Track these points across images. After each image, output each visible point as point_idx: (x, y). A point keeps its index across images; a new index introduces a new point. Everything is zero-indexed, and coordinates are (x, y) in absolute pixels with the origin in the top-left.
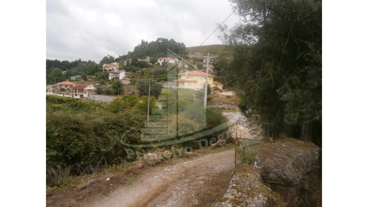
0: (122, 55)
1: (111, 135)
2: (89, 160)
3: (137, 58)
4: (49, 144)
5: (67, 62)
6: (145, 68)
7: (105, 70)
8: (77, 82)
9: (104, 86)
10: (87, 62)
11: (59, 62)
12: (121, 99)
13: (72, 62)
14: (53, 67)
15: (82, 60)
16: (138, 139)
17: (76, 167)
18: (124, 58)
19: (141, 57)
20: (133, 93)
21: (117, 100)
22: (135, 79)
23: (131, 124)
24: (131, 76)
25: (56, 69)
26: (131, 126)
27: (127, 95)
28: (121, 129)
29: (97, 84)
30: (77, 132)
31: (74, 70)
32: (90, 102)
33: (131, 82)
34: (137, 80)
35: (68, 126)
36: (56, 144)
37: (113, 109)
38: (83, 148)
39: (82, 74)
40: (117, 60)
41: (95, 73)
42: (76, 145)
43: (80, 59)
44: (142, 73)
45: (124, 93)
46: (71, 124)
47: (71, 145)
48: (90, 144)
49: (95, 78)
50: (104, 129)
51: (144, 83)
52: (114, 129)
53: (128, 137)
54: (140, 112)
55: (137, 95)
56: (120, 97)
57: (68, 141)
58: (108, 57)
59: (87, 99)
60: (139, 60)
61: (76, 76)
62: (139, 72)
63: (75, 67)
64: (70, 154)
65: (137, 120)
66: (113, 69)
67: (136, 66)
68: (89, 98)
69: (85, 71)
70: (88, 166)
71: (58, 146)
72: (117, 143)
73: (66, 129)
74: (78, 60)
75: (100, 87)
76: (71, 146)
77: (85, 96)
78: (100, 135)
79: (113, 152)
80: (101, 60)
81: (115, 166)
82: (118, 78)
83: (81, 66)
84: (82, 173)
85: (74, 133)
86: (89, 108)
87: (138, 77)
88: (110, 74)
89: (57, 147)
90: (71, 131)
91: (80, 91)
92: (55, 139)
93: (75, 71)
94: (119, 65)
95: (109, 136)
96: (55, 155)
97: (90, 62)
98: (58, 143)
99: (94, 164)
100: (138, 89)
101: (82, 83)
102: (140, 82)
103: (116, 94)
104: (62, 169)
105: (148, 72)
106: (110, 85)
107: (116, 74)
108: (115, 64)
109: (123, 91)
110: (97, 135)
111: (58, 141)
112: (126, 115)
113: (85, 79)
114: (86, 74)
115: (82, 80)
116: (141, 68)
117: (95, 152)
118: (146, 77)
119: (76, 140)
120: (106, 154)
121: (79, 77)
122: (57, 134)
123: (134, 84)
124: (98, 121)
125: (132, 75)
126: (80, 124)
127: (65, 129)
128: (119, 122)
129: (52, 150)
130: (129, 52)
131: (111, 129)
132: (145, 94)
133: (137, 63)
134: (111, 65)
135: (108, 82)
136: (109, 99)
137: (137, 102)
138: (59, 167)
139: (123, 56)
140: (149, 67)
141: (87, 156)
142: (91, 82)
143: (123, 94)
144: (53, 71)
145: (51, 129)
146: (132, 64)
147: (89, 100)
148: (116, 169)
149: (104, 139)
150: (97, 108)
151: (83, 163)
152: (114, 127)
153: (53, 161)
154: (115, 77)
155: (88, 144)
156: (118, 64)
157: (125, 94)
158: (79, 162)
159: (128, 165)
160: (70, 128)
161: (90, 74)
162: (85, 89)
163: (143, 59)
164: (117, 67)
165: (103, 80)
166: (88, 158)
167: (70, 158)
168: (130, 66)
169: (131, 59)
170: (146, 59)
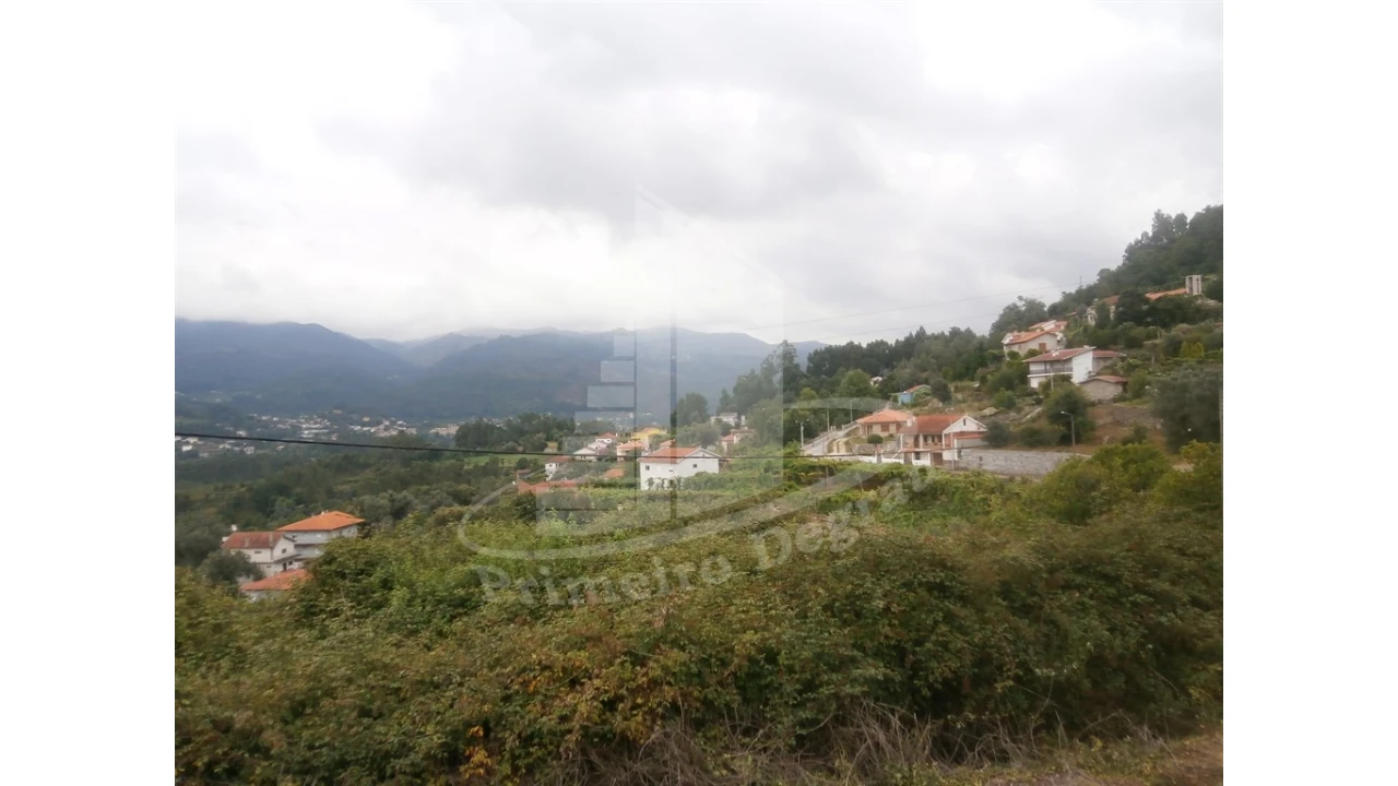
0: (1072, 290)
1: (1069, 612)
2: (991, 705)
3: (1140, 290)
4: (861, 638)
5: (882, 343)
6: (1184, 326)
7: (1014, 355)
8: (917, 410)
9: (1013, 414)
10: (947, 333)
11: (859, 347)
12: (1090, 462)
13: (897, 341)
14: (841, 369)
15: (929, 332)
16: (1193, 636)
17: (946, 727)
18: (1084, 297)
19: (1160, 282)
20: (1139, 435)
21: (1073, 467)
22: (1139, 374)
23: (1154, 567)
24: (1120, 364)
25: (851, 373)
26: (1156, 576)
27: (1110, 441)
28: (1112, 591)
29: (988, 411)
30: (945, 597)
31: (905, 371)
32: (966, 477)
33: (1125, 390)
34: (1149, 377)
35: (915, 577)
36: (882, 639)
37: (1058, 503)
38: (968, 660)
39: (932, 381)
40: (1056, 312)
41: (975, 370)
42: (945, 646)
43: (921, 328)
44: (1174, 348)
45: (1098, 433)
46: (921, 569)
47: (928, 645)
48: (992, 647)
49: (978, 389)
50: (1041, 587)
51: (1184, 388)
52: (1078, 588)
53: (1147, 627)
54: (1187, 515)
55: (1157, 441)
56: (1084, 454)
57: (918, 630)
58: (1020, 304)
59: (957, 469)
60: (1153, 296)
61: (912, 390)
62: (1155, 345)
63: (908, 359)
64: (926, 679)
65: (1182, 552)
66: (1043, 346)
67: (1139, 319)
68: (962, 465)
69: (940, 370)
70: (991, 731)
71: (888, 646)
72: (1096, 646)
73: (908, 585)
74: (914, 334)
75: (1001, 419)
76: (929, 650)
77: (947, 456)
78: (1026, 611)
79: (1087, 684)
80: (995, 318)
81: (1099, 743)
82: (1067, 378)
83: (928, 353)
84: (970, 755)
85: (934, 602)
86: (964, 501)
87: (1153, 366)
88: (1033, 368)
89: (885, 650)
90: (922, 592)
91: (930, 441)
92: (875, 622)
93: (908, 371)
94: (1068, 327)
95: (1063, 619)
96: (880, 677)
97: (955, 332)
98: (886, 637)
99: (1014, 727)
100: (1162, 413)
101: (935, 410)
102: (1164, 387)
103: (1064, 441)
104: (903, 731)
105: (1199, 340)
106: (1039, 409)
107: (1057, 366)
108: (1049, 326)
109: (1093, 429)
110: (1014, 611)
111: (887, 630)
112: (1125, 532)
113: (944, 395)
114: (945, 377)
115: (935, 400)
116: (1166, 326)
117: (1017, 679)
118: (1192, 361)
119: (944, 628)
120: (1060, 690)
121: (923, 391)
122: (881, 604)
123: (1139, 393)
124: (1015, 559)
125: (1123, 359)
126: (952, 569)
127: (904, 585)
128: (1100, 561)
129: (870, 661)
130: (1102, 271)
131: (1067, 587)
132: (1196, 435)
133: (1145, 307)
134: (1033, 335)
135: (1029, 400)
136: (1040, 464)
137: (1162, 472)
138: (895, 722)
139: (1079, 292)
140: (1203, 319)
141: (984, 691)
142: (963, 405)
143: (1092, 441)
144: (844, 381)
145: (861, 586)
146: (1121, 318)
147: (965, 469)
148: (1108, 758)
149: (1044, 629)
150: (995, 500)
151: (972, 717)
152: (1079, 579)
153: (877, 699)
154: (1056, 378)
155: (984, 646)
156: (1063, 325)
157: (1100, 438)
158: (959, 710)
159: (1162, 749)
160: (921, 584)
161: (959, 377)
162: (945, 432)
163: (1169, 289)
164: (1060, 336)
165: (1010, 393)
166: (988, 698)
167: (926, 692)
168: (1114, 327)
169: (1115, 298)
170: (1183, 285)
